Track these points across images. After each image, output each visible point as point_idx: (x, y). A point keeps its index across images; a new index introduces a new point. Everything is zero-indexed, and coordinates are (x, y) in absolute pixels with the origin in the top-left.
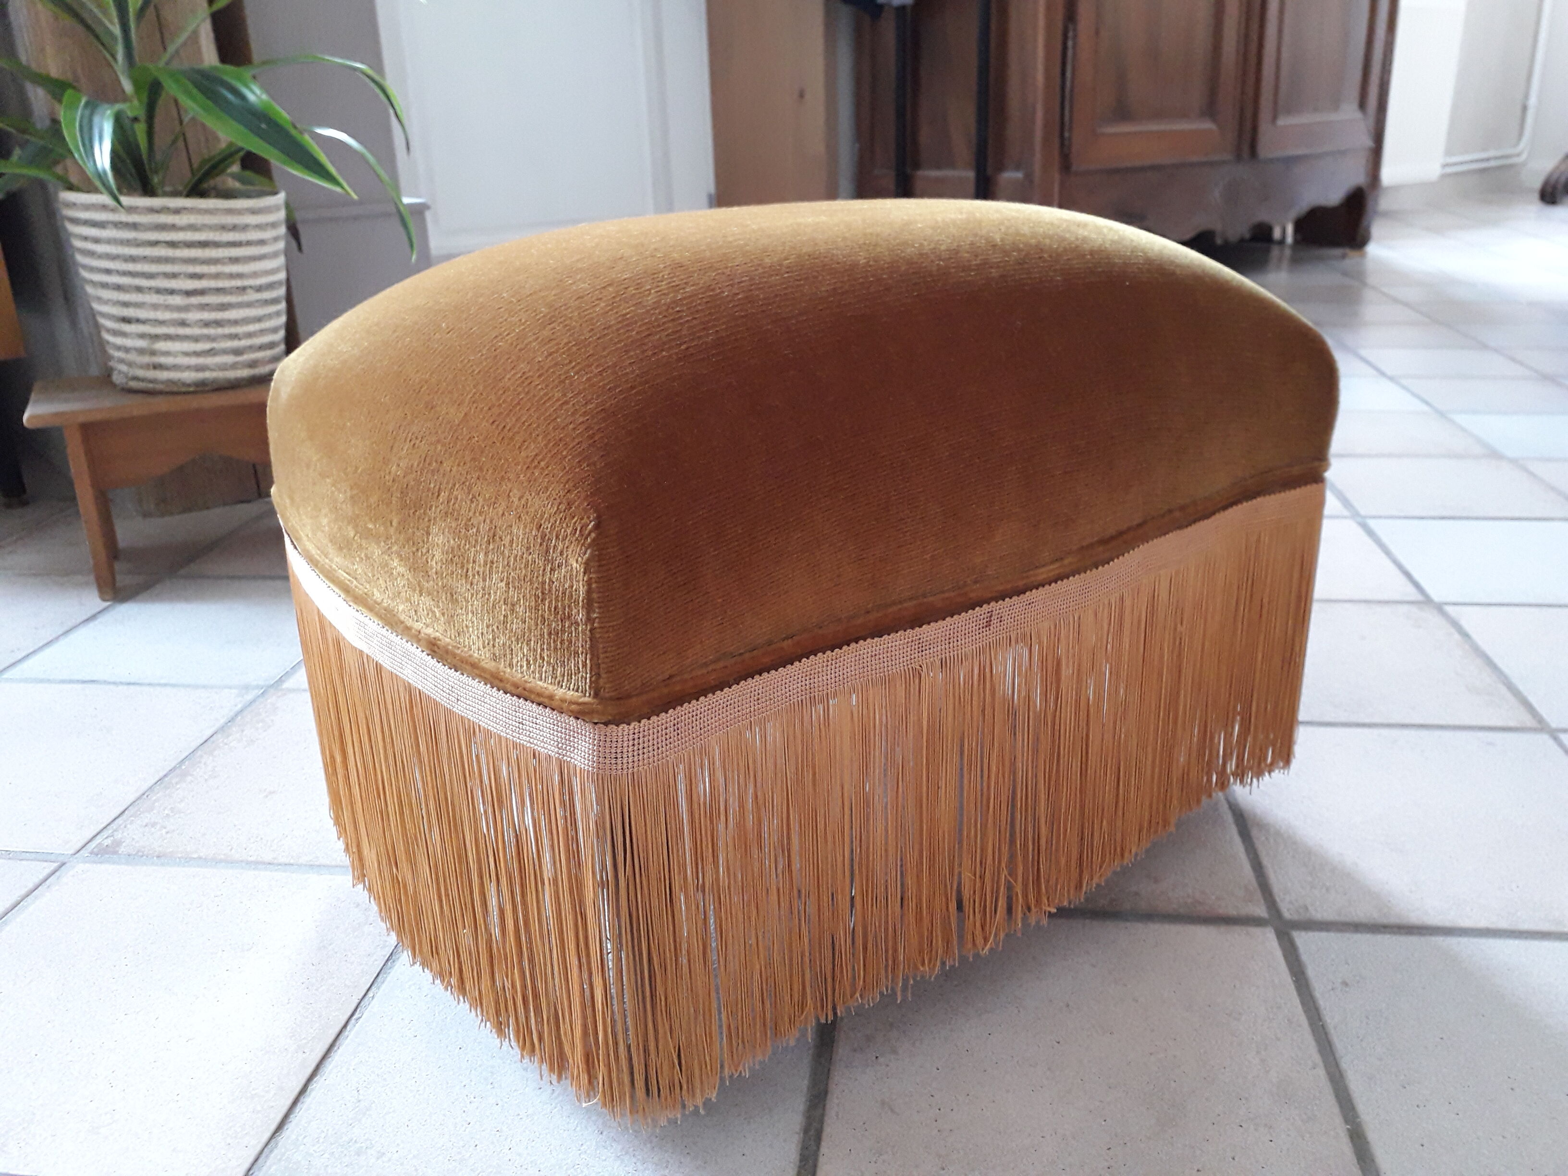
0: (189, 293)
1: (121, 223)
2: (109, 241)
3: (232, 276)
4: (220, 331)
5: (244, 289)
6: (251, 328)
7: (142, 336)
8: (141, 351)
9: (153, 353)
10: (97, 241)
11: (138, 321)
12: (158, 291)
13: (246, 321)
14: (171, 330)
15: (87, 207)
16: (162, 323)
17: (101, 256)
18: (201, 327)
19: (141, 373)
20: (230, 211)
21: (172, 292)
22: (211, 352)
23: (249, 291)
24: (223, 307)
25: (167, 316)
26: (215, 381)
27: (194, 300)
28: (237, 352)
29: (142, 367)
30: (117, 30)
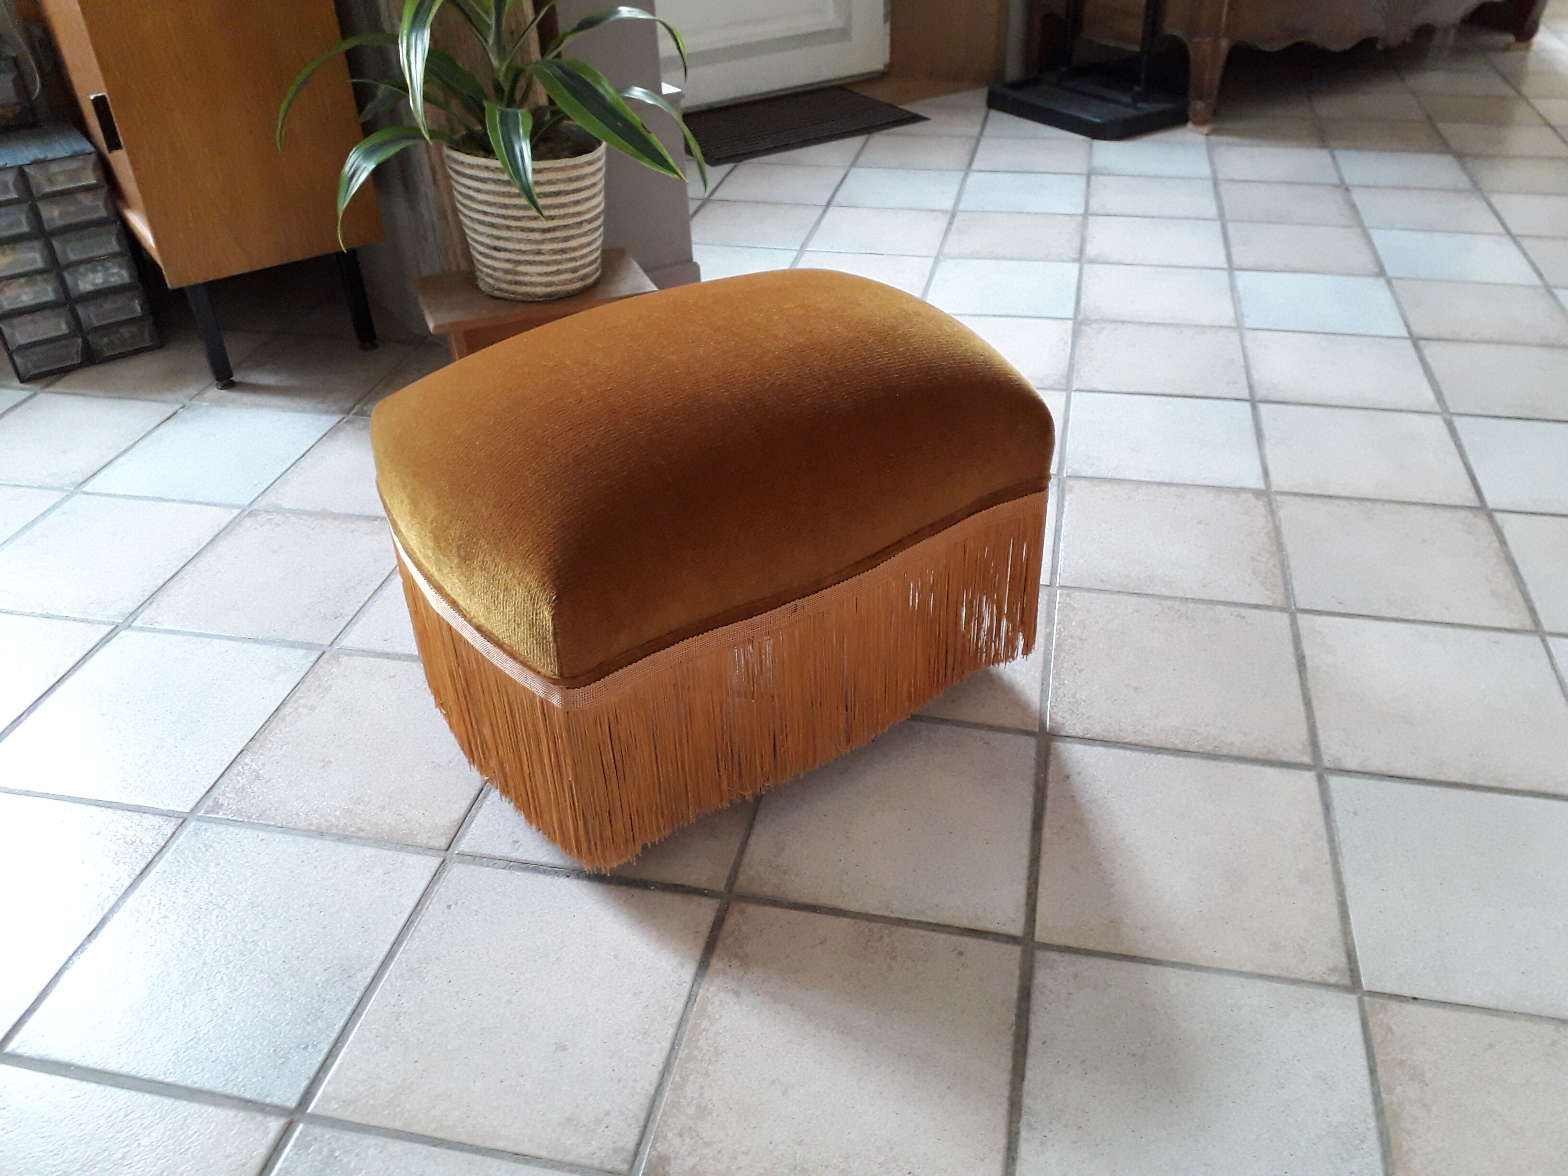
0: (544, 231)
1: (499, 180)
2: (488, 192)
3: (574, 215)
4: (564, 256)
5: (581, 223)
6: (584, 251)
7: (508, 261)
8: (507, 272)
9: (516, 273)
10: (478, 191)
11: (506, 250)
12: (523, 230)
13: (581, 247)
14: (530, 258)
15: (472, 166)
16: (524, 252)
17: (480, 202)
18: (551, 255)
19: (505, 286)
20: (575, 167)
21: (532, 230)
22: (558, 272)
23: (585, 224)
24: (566, 239)
25: (528, 247)
26: (558, 293)
27: (548, 236)
28: (574, 270)
29: (506, 282)
30: (492, 22)
